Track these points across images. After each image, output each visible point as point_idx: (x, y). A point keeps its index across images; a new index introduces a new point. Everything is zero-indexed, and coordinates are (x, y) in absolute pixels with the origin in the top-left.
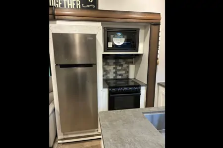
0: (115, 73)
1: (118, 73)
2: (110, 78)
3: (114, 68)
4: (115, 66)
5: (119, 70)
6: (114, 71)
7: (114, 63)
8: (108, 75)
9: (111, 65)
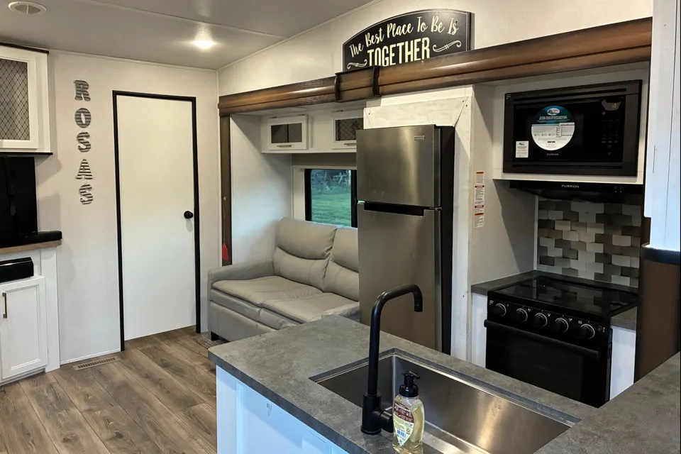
0: (604, 258)
1: (618, 261)
2: (582, 275)
3: (599, 239)
4: (601, 232)
5: (623, 251)
6: (600, 249)
7: (600, 219)
8: (573, 264)
9: (585, 225)
